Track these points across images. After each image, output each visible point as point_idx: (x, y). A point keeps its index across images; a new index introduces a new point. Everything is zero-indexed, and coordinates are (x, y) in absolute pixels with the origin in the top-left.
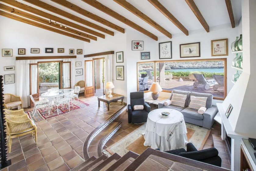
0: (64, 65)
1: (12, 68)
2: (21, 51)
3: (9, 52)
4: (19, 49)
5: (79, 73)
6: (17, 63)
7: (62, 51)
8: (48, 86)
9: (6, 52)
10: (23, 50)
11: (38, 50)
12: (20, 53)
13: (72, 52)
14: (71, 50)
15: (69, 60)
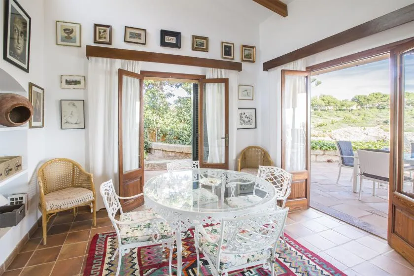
0: (209, 87)
1: (79, 82)
2: (100, 33)
3: (71, 32)
4: (96, 25)
5: (246, 120)
6: (90, 64)
7: (202, 44)
8: (166, 151)
9: (65, 30)
10: (105, 31)
11: (143, 33)
12: (97, 39)
13: (228, 50)
14: (226, 47)
15: (223, 73)
